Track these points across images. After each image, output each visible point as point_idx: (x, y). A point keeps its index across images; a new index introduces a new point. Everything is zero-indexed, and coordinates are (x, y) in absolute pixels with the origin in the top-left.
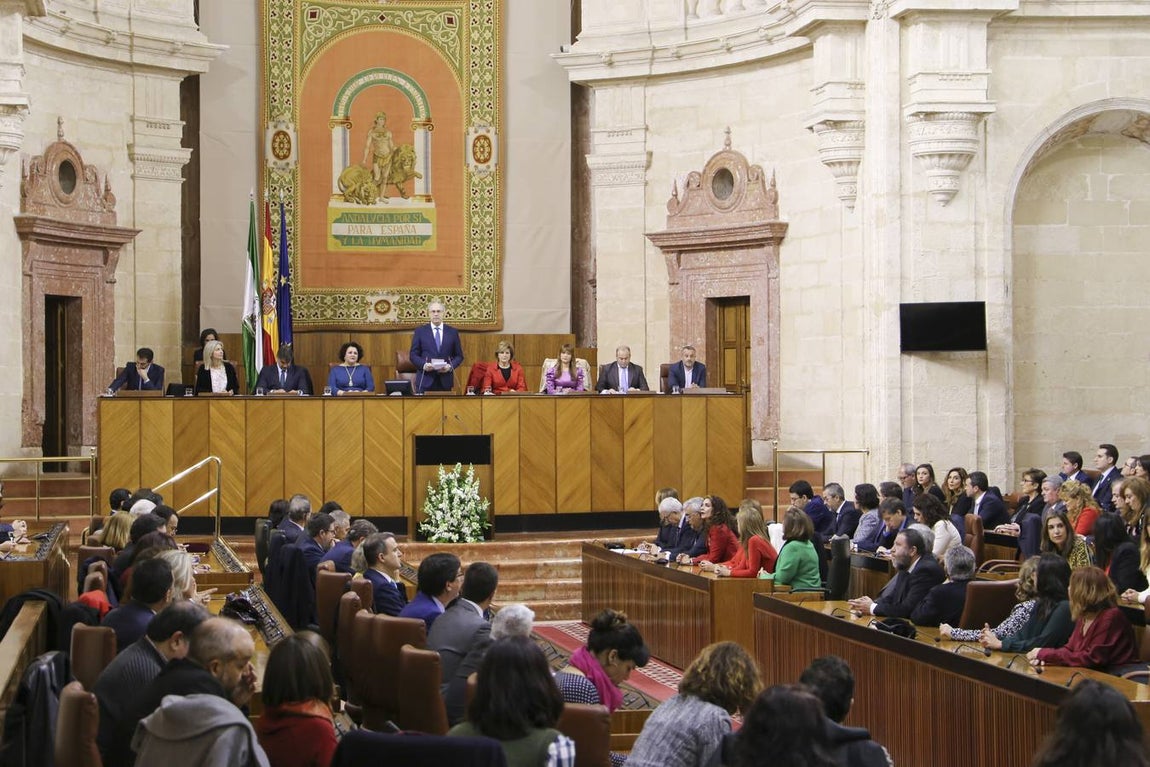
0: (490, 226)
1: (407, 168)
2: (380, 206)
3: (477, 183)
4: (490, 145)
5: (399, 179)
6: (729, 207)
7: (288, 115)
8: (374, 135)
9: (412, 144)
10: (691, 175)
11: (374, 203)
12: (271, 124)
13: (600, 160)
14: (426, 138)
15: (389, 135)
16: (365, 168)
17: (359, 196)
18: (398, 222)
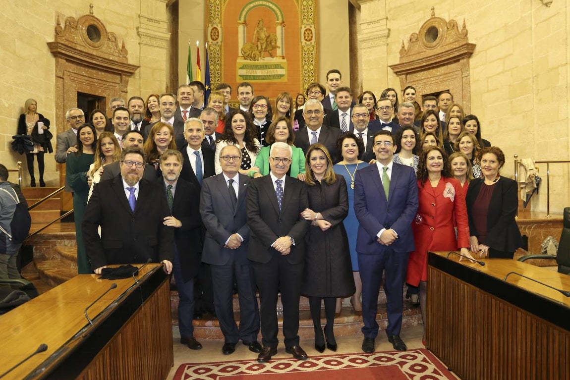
0: (312, 70)
1: (273, 44)
2: (261, 61)
3: (306, 50)
4: (312, 33)
5: (269, 48)
6: (435, 46)
7: (217, 20)
8: (258, 29)
9: (276, 33)
10: (412, 35)
11: (258, 60)
12: (210, 25)
13: (365, 36)
14: (282, 29)
15: (265, 29)
16: (253, 44)
17: (251, 57)
18: (269, 69)
